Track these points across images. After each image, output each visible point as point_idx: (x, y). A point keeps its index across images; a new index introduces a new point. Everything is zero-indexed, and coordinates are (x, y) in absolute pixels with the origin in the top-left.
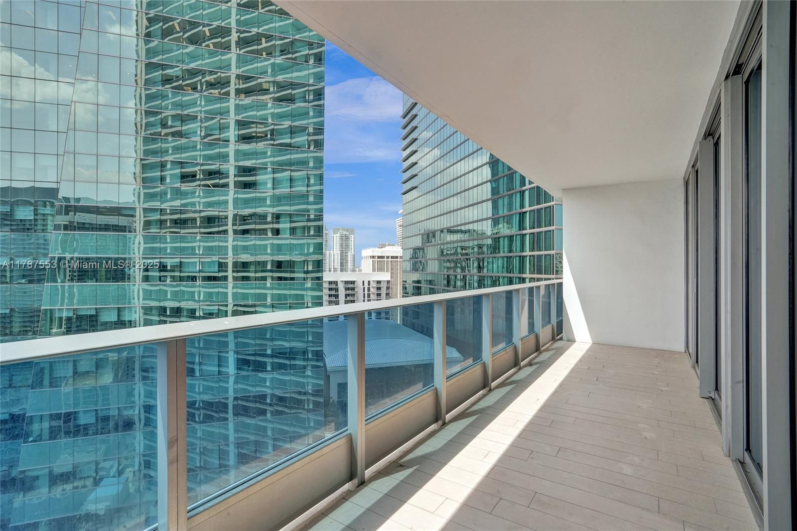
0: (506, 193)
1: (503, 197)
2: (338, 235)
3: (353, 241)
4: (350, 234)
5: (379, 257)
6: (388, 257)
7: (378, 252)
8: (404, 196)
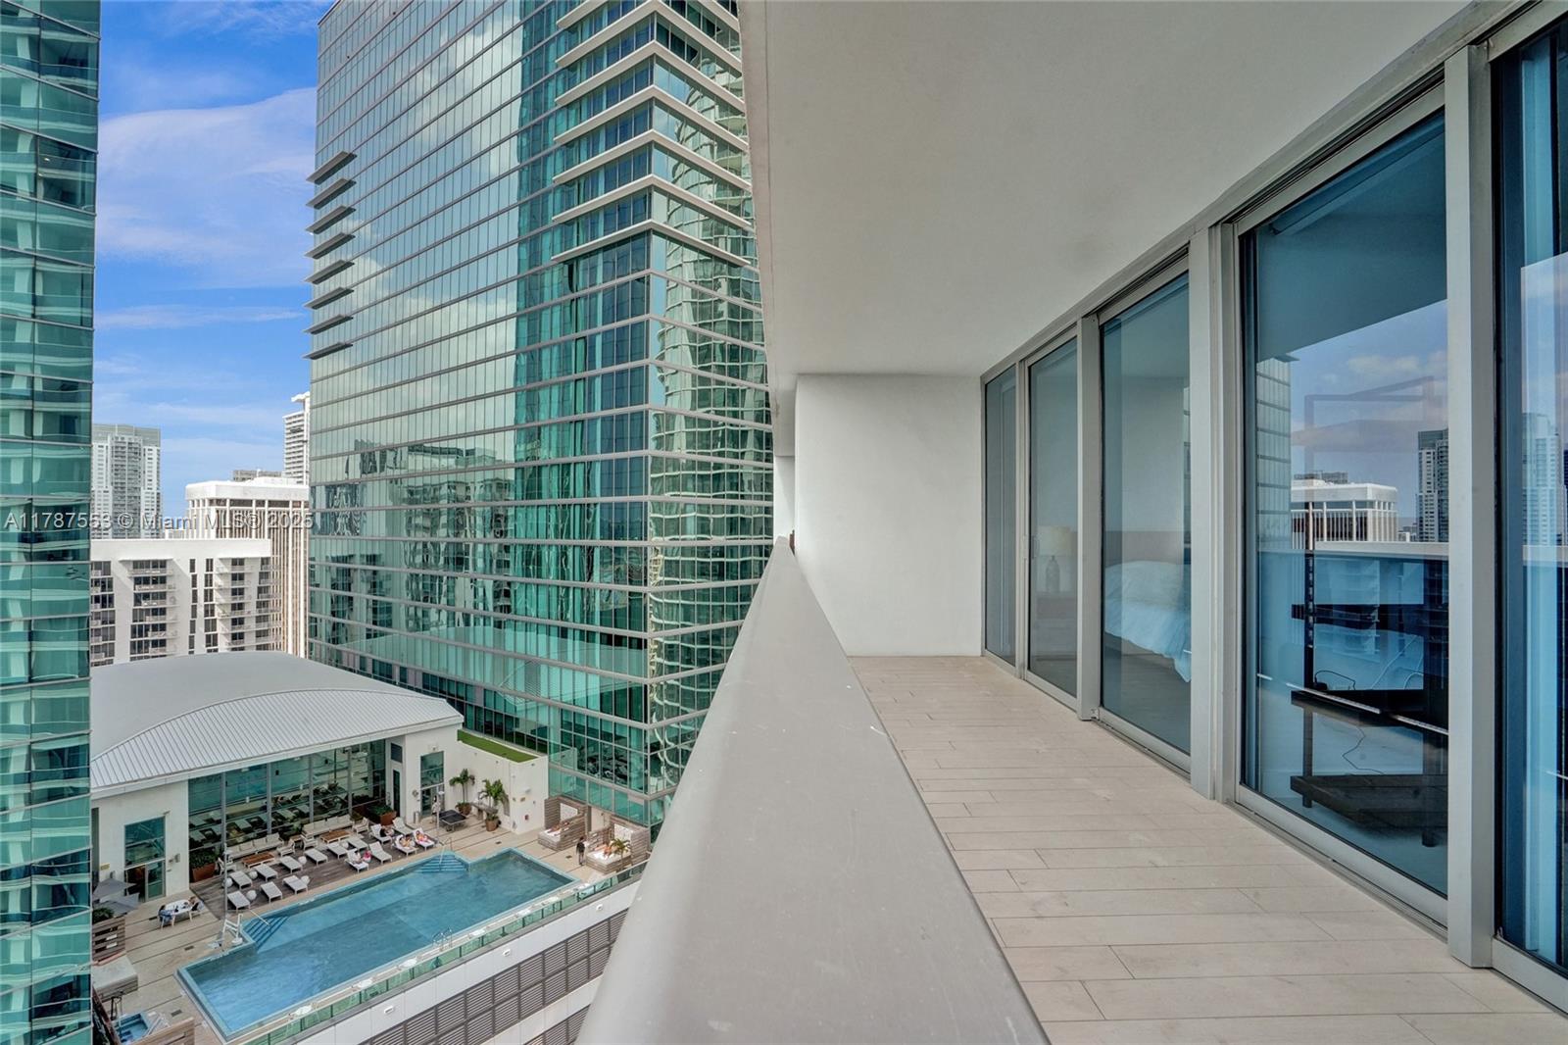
0: (555, 379)
1: (551, 386)
2: (108, 443)
3: (155, 461)
4: (145, 442)
5: (234, 502)
6: (260, 503)
7: (231, 490)
8: (314, 361)
